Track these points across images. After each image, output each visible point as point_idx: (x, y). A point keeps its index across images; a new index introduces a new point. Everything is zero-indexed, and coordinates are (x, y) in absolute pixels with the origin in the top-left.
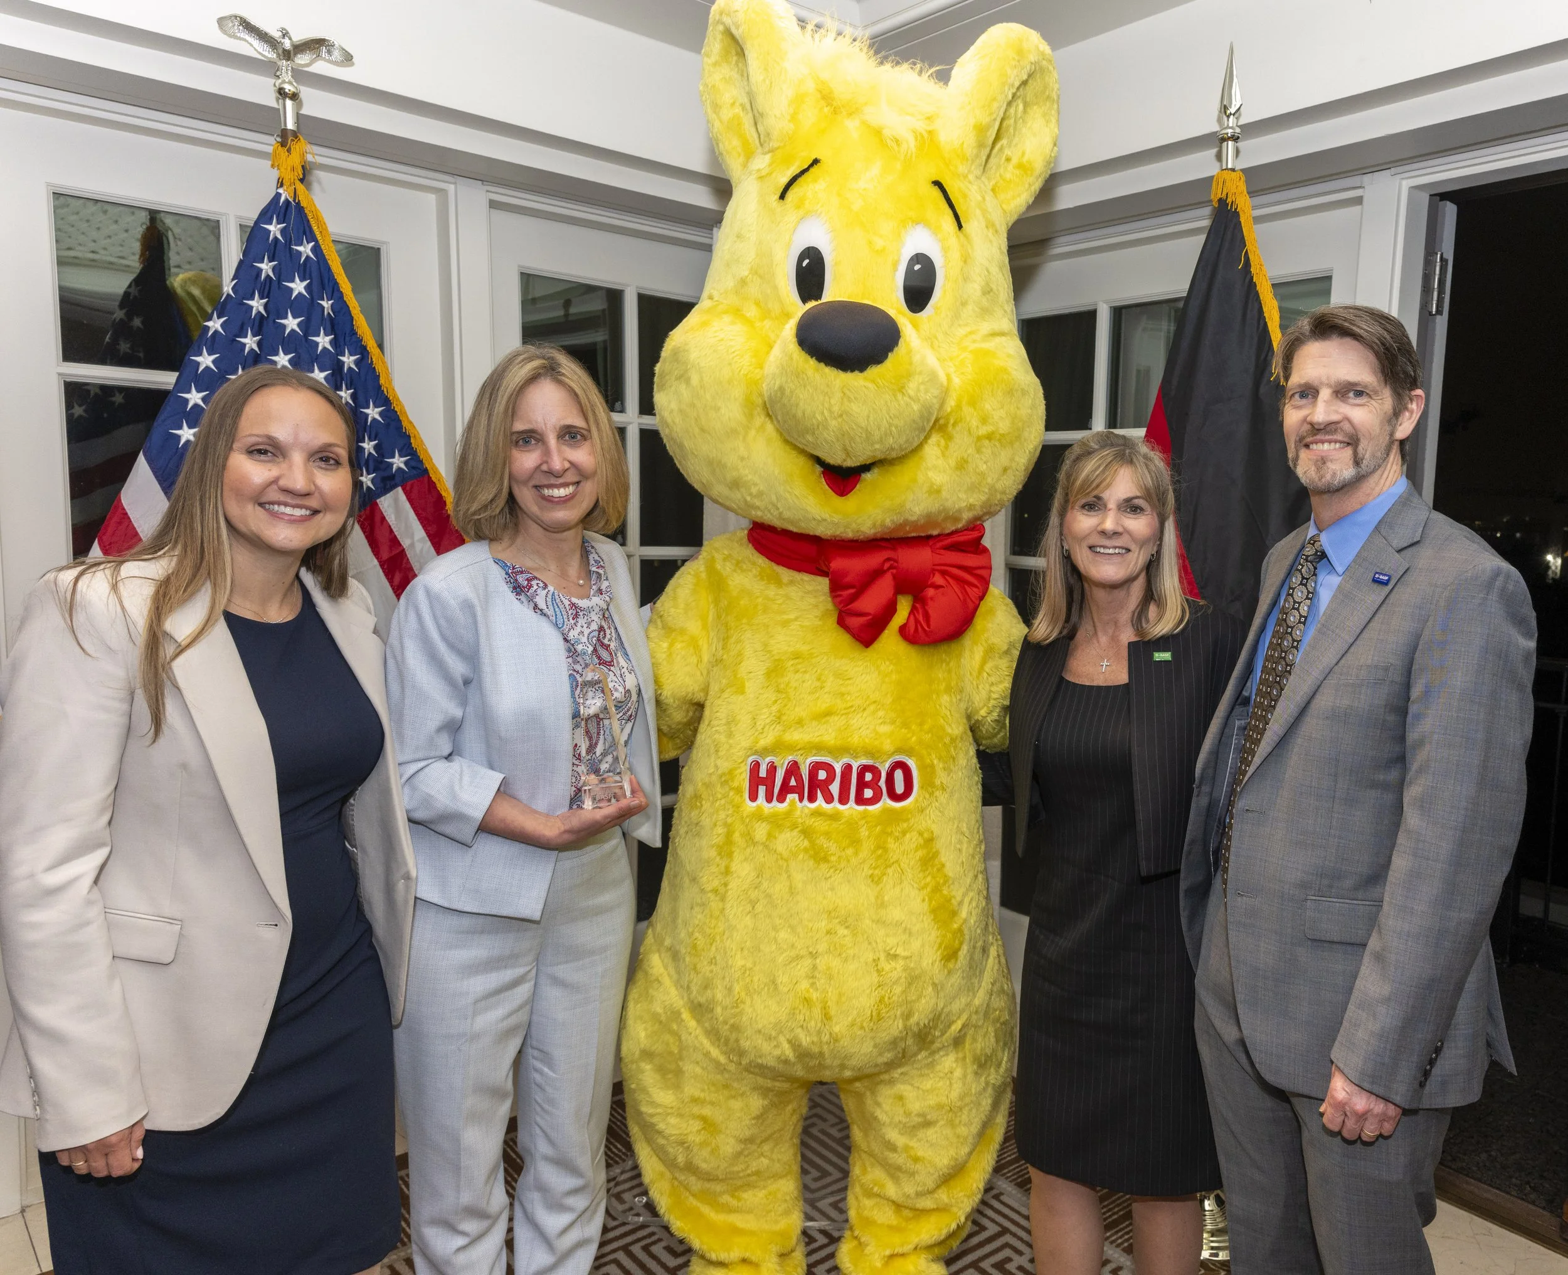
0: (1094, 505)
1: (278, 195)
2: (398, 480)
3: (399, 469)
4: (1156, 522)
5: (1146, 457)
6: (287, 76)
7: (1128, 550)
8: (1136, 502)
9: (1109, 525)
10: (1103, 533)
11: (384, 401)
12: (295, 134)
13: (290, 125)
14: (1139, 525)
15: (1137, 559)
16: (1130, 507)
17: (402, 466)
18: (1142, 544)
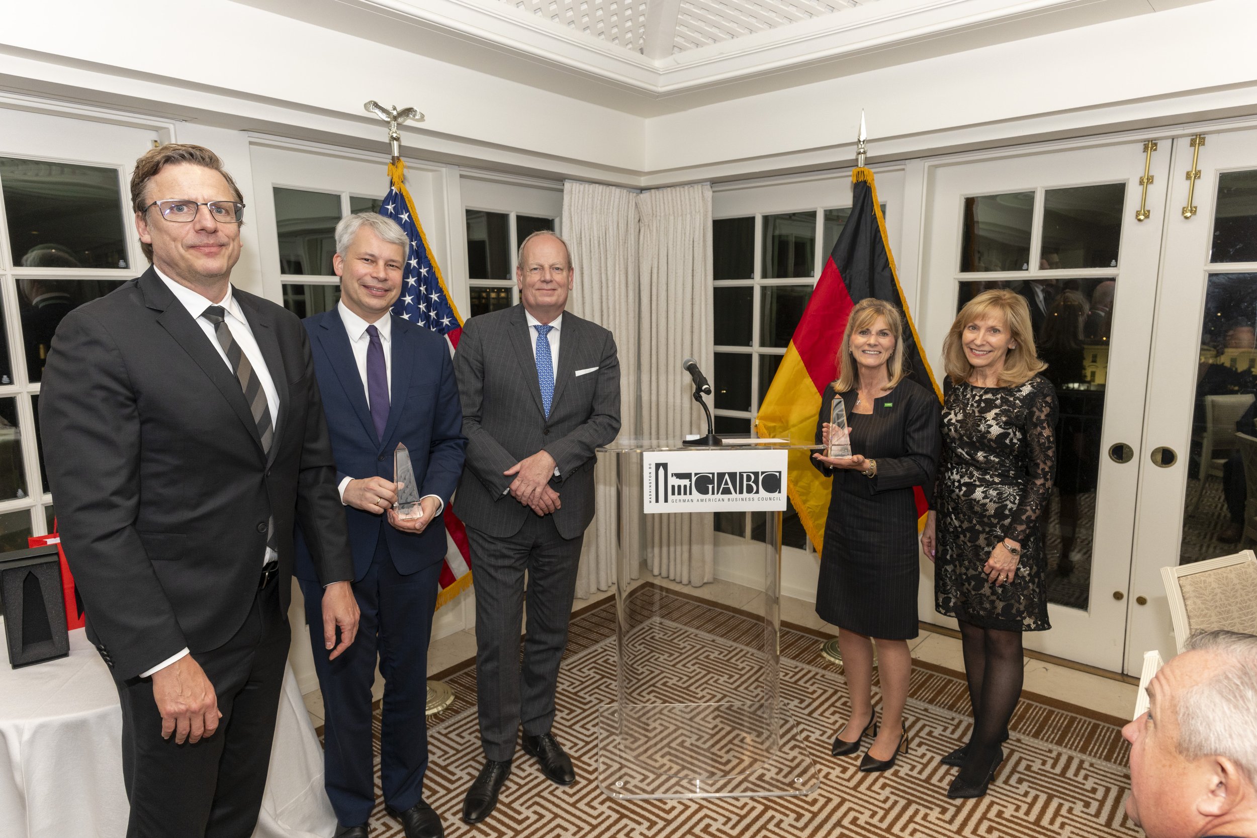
0: (865, 332)
1: (392, 190)
2: (446, 330)
3: (446, 325)
4: (893, 341)
5: (890, 311)
6: (394, 129)
7: (880, 352)
8: (886, 331)
9: (872, 341)
10: (869, 345)
11: (440, 291)
12: (398, 158)
13: (396, 154)
14: (886, 341)
15: (885, 356)
16: (882, 333)
17: (448, 323)
18: (887, 350)
